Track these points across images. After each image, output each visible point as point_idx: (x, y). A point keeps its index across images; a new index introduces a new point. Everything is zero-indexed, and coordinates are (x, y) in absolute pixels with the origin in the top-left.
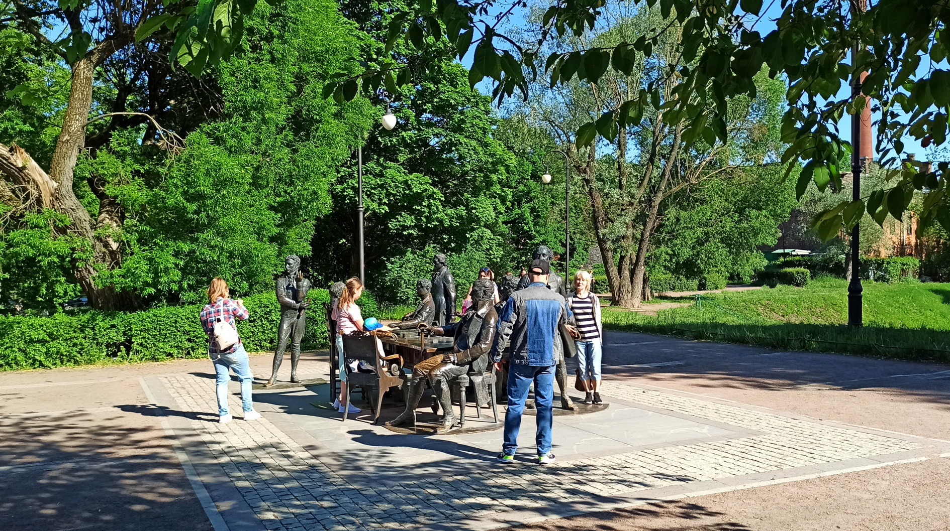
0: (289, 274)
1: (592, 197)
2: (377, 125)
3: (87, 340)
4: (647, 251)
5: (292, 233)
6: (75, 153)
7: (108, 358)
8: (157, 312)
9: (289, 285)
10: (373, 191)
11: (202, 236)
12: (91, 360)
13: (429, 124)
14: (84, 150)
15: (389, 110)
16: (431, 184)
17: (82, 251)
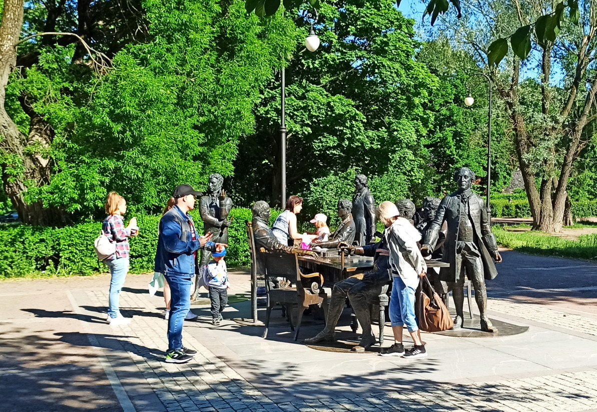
0: (212, 192)
1: (515, 121)
2: (300, 47)
3: (17, 254)
4: (570, 176)
5: (215, 153)
6: (7, 71)
7: (37, 271)
8: (84, 227)
9: (212, 203)
10: (296, 113)
11: (128, 154)
12: (21, 273)
13: (353, 47)
14: (15, 68)
15: (313, 32)
16: (353, 106)
17: (13, 167)
